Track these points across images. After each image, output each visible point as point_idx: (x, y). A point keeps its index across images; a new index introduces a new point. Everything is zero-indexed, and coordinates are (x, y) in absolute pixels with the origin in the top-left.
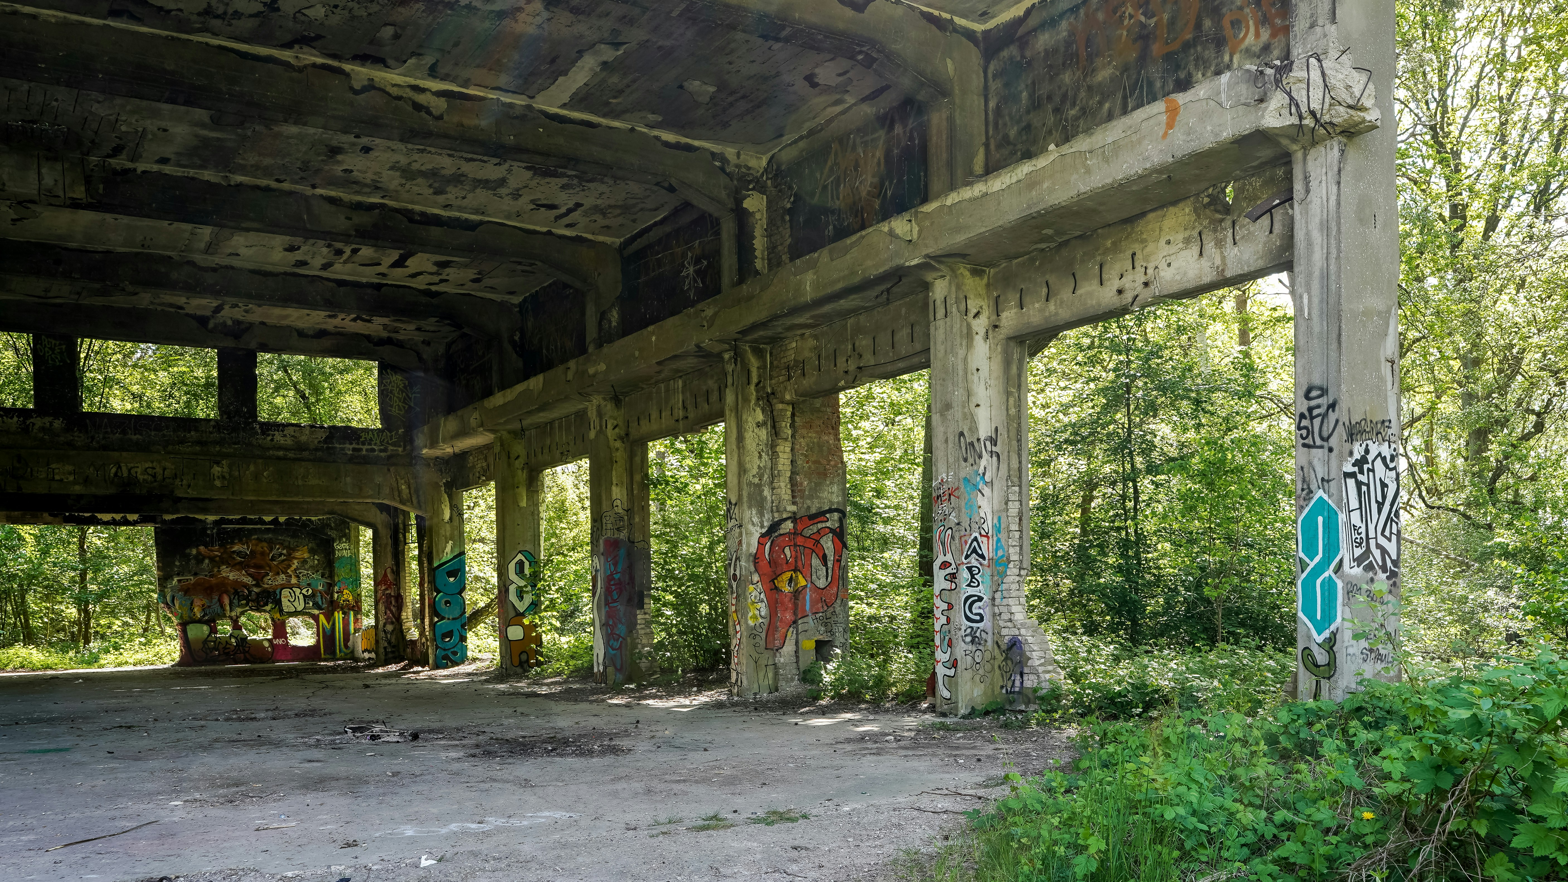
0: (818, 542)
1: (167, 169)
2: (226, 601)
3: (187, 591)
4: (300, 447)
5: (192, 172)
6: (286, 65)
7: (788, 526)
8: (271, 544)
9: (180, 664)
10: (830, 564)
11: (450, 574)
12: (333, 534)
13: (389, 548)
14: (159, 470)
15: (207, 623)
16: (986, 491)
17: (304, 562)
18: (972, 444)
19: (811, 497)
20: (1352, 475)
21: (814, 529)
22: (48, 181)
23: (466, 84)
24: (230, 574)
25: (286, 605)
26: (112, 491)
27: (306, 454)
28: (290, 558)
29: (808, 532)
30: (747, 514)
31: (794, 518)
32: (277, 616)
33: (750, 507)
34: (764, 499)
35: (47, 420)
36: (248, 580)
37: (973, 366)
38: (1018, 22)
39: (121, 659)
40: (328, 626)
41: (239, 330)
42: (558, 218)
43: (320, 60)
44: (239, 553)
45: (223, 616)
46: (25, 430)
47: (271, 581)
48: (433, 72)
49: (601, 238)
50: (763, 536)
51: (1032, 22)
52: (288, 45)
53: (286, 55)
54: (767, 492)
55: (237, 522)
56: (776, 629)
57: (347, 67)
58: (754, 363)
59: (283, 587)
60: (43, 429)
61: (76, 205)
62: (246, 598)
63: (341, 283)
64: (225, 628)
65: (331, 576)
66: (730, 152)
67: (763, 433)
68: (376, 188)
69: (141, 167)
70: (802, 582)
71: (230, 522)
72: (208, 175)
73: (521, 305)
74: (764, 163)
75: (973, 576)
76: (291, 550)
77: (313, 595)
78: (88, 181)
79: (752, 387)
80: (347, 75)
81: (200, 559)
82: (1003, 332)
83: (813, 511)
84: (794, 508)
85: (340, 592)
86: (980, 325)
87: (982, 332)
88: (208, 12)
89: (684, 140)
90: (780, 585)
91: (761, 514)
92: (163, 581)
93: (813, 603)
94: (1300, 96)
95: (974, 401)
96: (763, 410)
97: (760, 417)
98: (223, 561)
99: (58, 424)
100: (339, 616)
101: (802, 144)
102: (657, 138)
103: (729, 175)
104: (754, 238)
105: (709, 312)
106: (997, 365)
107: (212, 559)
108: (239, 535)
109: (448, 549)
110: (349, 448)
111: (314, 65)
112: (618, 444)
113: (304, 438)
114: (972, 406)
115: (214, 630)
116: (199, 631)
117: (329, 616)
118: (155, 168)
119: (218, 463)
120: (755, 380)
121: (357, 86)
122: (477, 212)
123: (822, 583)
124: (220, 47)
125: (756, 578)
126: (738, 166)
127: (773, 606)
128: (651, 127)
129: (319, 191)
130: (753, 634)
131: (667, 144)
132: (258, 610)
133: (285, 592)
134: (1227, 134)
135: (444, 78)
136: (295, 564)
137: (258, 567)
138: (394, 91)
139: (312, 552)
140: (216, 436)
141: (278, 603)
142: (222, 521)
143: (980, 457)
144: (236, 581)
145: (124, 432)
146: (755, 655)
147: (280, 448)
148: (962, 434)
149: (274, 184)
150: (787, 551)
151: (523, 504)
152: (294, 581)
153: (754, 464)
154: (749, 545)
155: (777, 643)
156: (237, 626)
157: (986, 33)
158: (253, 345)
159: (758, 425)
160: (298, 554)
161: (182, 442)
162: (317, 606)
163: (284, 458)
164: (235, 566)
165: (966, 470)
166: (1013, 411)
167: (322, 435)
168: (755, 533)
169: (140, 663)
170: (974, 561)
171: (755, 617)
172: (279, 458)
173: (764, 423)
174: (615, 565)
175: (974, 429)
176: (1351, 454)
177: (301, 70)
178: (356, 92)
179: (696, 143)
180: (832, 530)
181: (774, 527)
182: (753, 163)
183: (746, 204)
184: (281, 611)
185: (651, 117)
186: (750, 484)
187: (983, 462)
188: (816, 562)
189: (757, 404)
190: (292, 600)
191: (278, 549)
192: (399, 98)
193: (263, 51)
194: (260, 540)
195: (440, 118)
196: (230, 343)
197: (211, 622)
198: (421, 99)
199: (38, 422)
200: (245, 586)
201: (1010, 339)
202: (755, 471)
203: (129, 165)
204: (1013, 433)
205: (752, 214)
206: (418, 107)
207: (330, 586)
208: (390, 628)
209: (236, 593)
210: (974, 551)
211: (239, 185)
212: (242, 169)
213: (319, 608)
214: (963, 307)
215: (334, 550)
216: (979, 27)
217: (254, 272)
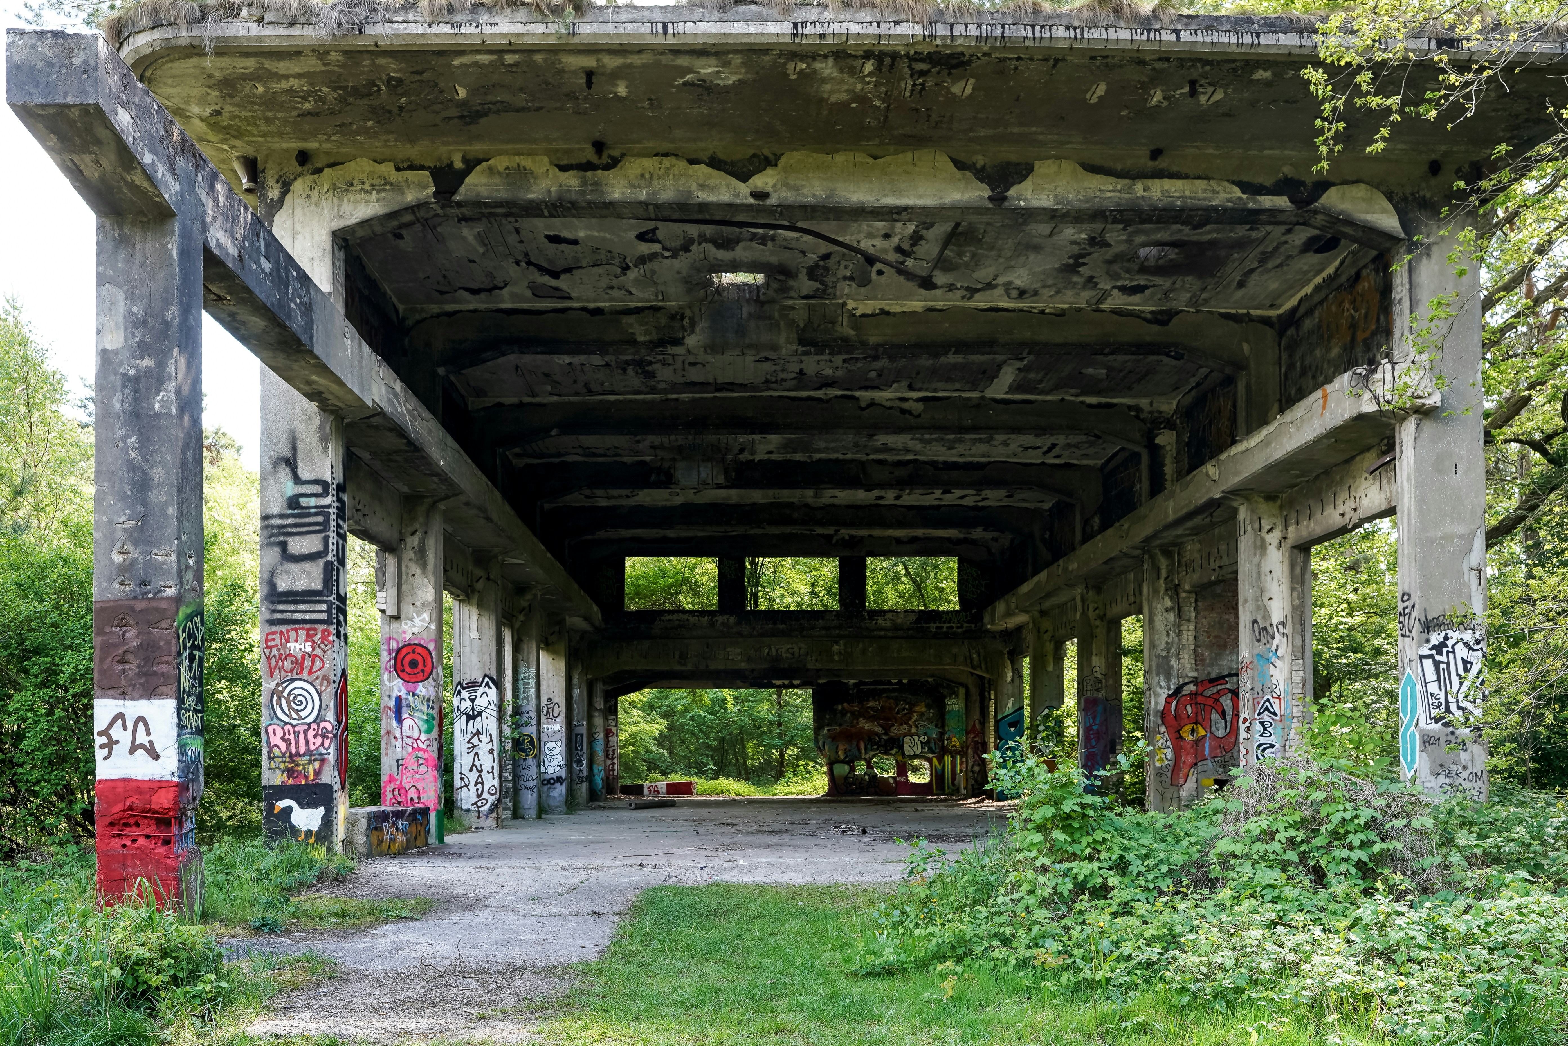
0: (1217, 700)
1: (774, 457)
2: (862, 746)
3: (834, 738)
4: (896, 628)
5: (788, 456)
6: (819, 400)
7: (1192, 688)
8: (897, 700)
9: (827, 795)
10: (1229, 718)
11: (1011, 725)
12: (945, 692)
13: (978, 704)
14: (796, 650)
15: (848, 763)
16: (1278, 663)
17: (922, 715)
18: (1265, 628)
19: (1211, 665)
20: (1431, 656)
21: (1214, 690)
22: (703, 475)
23: (935, 391)
24: (866, 725)
25: (908, 751)
26: (765, 666)
27: (900, 633)
28: (911, 712)
29: (1208, 693)
30: (1156, 679)
31: (1195, 681)
32: (900, 758)
33: (1158, 674)
34: (1171, 668)
35: (726, 617)
36: (879, 730)
37: (1265, 568)
38: (1295, 310)
39: (788, 789)
40: (939, 767)
41: (853, 543)
42: (1045, 453)
43: (840, 393)
44: (872, 708)
45: (859, 759)
46: (712, 625)
47: (896, 730)
48: (911, 388)
49: (1085, 462)
50: (1169, 696)
51: (1302, 310)
52: (819, 388)
53: (819, 394)
54: (1173, 662)
55: (871, 684)
56: (1180, 770)
57: (857, 394)
58: (1163, 563)
59: (905, 735)
60: (723, 624)
61: (719, 487)
62: (877, 744)
63: (910, 508)
64: (861, 769)
65: (943, 726)
66: (1144, 403)
67: (1171, 616)
68: (908, 451)
69: (757, 458)
70: (1202, 732)
71: (866, 684)
72: (798, 457)
73: (1050, 510)
74: (1174, 406)
75: (1265, 729)
76: (912, 705)
77: (928, 742)
78: (726, 471)
79: (1162, 581)
80: (857, 399)
81: (843, 713)
82: (1290, 542)
83: (1213, 675)
84: (1195, 674)
85: (949, 739)
86: (1273, 538)
87: (1275, 542)
88: (767, 381)
89: (1104, 400)
90: (1184, 735)
91: (1168, 679)
92: (817, 729)
93: (1212, 749)
94: (1380, 391)
95: (1267, 596)
96: (1171, 598)
97: (1168, 603)
98: (861, 715)
99: (732, 620)
100: (948, 759)
101: (1193, 393)
102: (1082, 403)
103: (1143, 420)
104: (1164, 465)
105: (1126, 527)
106: (1286, 567)
107: (853, 713)
108: (875, 694)
109: (1010, 705)
110: (933, 627)
111: (836, 397)
112: (1098, 622)
113: (899, 621)
114: (1265, 599)
115: (853, 769)
116: (842, 770)
117: (941, 760)
118: (766, 457)
119: (837, 643)
120: (1164, 574)
121: (863, 404)
122: (983, 456)
123: (1221, 733)
124: (780, 397)
125: (1163, 729)
126: (1151, 412)
127: (1177, 752)
128: (1077, 395)
129: (872, 457)
130: (1159, 773)
131: (1090, 406)
132: (886, 753)
133: (907, 739)
134: (1347, 416)
135: (920, 390)
136: (915, 715)
137: (886, 719)
138: (888, 404)
139: (928, 706)
140: (836, 622)
141: (901, 748)
142: (861, 683)
143: (1273, 637)
144: (870, 731)
145: (775, 623)
146: (1161, 789)
147: (882, 629)
148: (1255, 621)
149: (841, 457)
150: (1189, 708)
151: (1050, 668)
152: (914, 730)
153: (1162, 641)
154: (1156, 703)
155: (1182, 781)
156: (870, 766)
157: (1279, 316)
158: (863, 553)
159: (1167, 610)
160: (917, 709)
161: (813, 628)
162: (931, 751)
163: (885, 637)
164: (870, 718)
165: (1260, 648)
166: (1297, 602)
167: (913, 617)
168: (1163, 694)
169: (802, 793)
170: (1266, 717)
171: (1161, 760)
172: (881, 637)
173: (1172, 608)
174: (1094, 718)
175: (1267, 615)
176: (1428, 641)
177: (828, 401)
178: (862, 409)
179: (1115, 401)
180: (1230, 691)
181: (1179, 690)
182: (1164, 408)
183: (1158, 440)
184: (903, 754)
185: (1073, 391)
186: (1158, 656)
187: (1276, 642)
188: (1215, 716)
189: (1166, 594)
190: (912, 745)
191: (902, 705)
192: (891, 408)
193: (804, 394)
194: (888, 698)
195: (919, 416)
196: (847, 553)
197: (850, 762)
198: (906, 405)
199: (720, 619)
200: (877, 734)
201: (1294, 547)
202: (1163, 646)
203: (750, 457)
204: (1297, 619)
205: (1163, 447)
206: (903, 411)
207: (942, 734)
208: (976, 769)
209: (870, 740)
210: (1267, 709)
211: (820, 460)
212: (818, 451)
213: (933, 752)
214: (1257, 526)
215: (944, 705)
216: (1273, 313)
217: (848, 507)
